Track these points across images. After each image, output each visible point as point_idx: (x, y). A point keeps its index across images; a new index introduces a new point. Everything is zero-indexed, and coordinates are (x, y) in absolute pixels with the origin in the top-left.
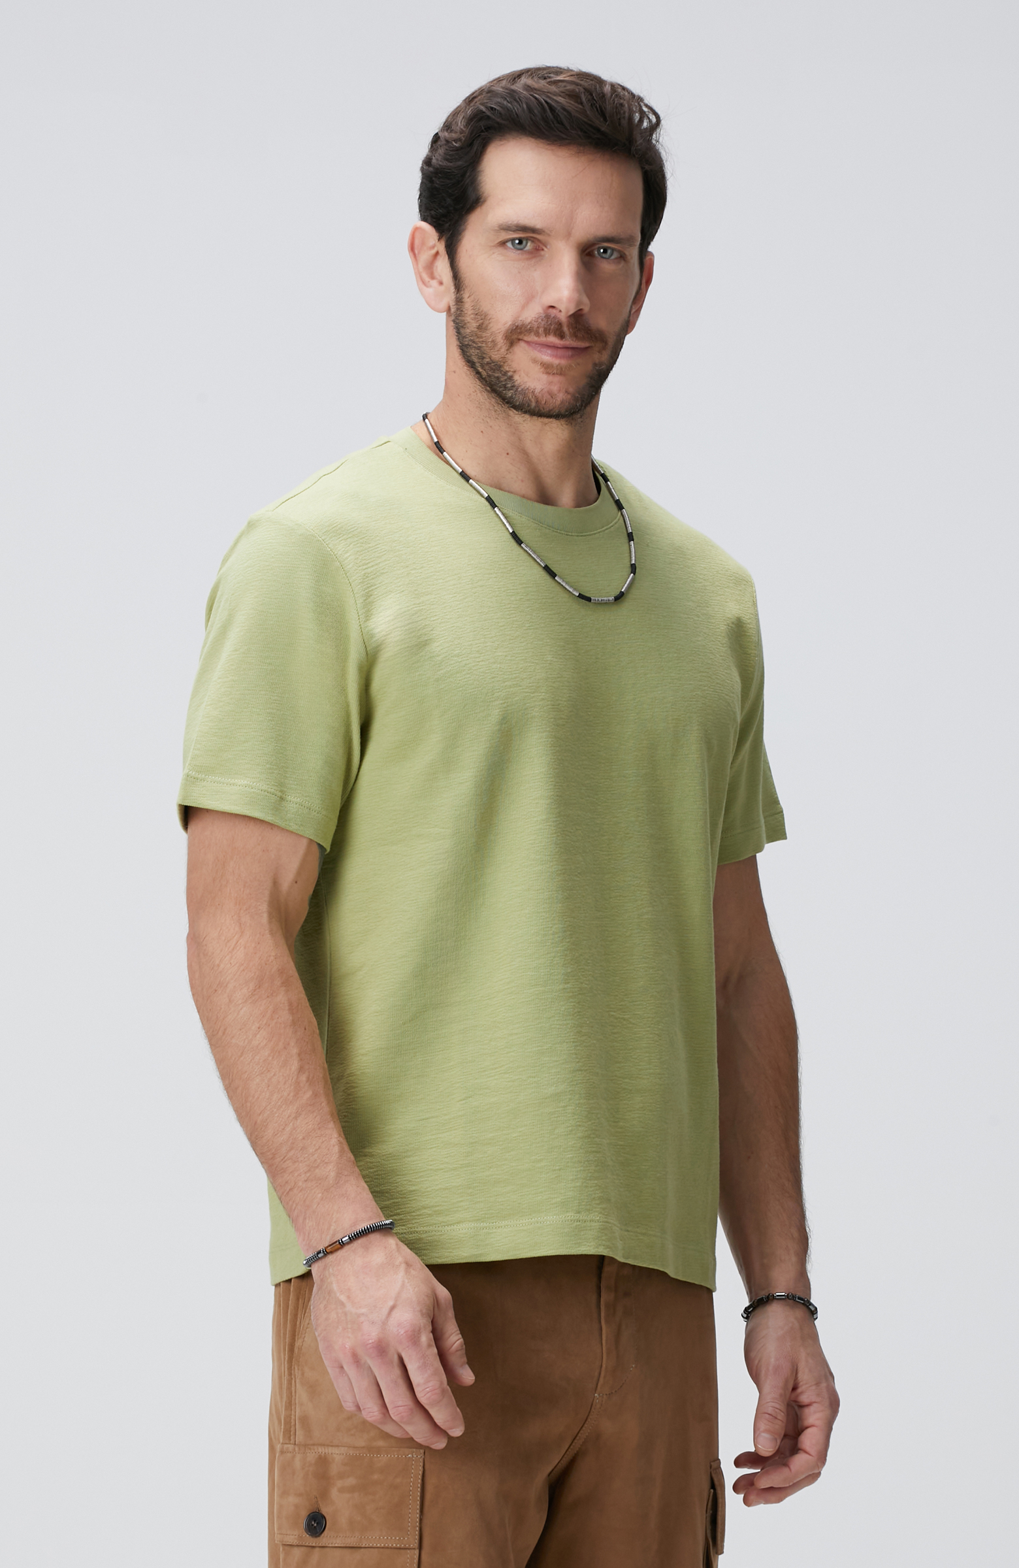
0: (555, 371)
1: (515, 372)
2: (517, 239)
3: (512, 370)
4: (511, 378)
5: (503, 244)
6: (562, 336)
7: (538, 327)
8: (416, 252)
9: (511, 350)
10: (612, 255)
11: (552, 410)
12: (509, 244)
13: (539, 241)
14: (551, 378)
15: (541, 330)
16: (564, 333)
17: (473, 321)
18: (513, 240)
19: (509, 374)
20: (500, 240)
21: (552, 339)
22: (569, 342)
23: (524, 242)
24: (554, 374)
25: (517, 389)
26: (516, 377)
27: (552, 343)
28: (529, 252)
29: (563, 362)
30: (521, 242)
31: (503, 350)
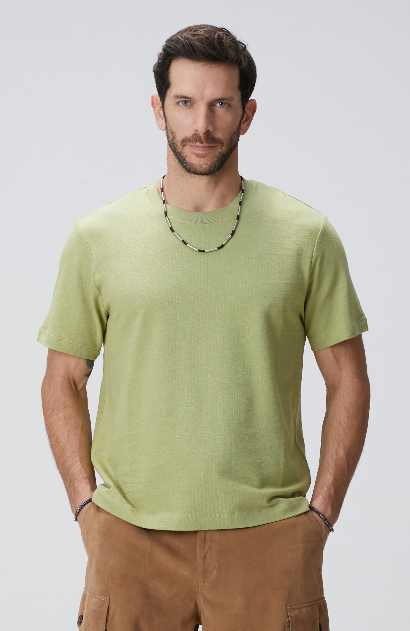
0: (201, 156)
1: (186, 157)
2: (183, 101)
3: (185, 156)
4: (185, 159)
5: (178, 103)
6: (202, 143)
7: (192, 139)
8: (155, 105)
9: (184, 148)
10: (225, 105)
11: (202, 172)
12: (181, 103)
13: (192, 101)
14: (199, 159)
15: (194, 140)
16: (202, 141)
17: (170, 136)
18: (182, 101)
19: (184, 157)
20: (176, 102)
21: (198, 144)
22: (205, 144)
23: (187, 103)
24: (201, 157)
25: (187, 163)
26: (187, 159)
27: (198, 145)
28: (189, 107)
29: (204, 152)
30: (186, 102)
31: (181, 147)
